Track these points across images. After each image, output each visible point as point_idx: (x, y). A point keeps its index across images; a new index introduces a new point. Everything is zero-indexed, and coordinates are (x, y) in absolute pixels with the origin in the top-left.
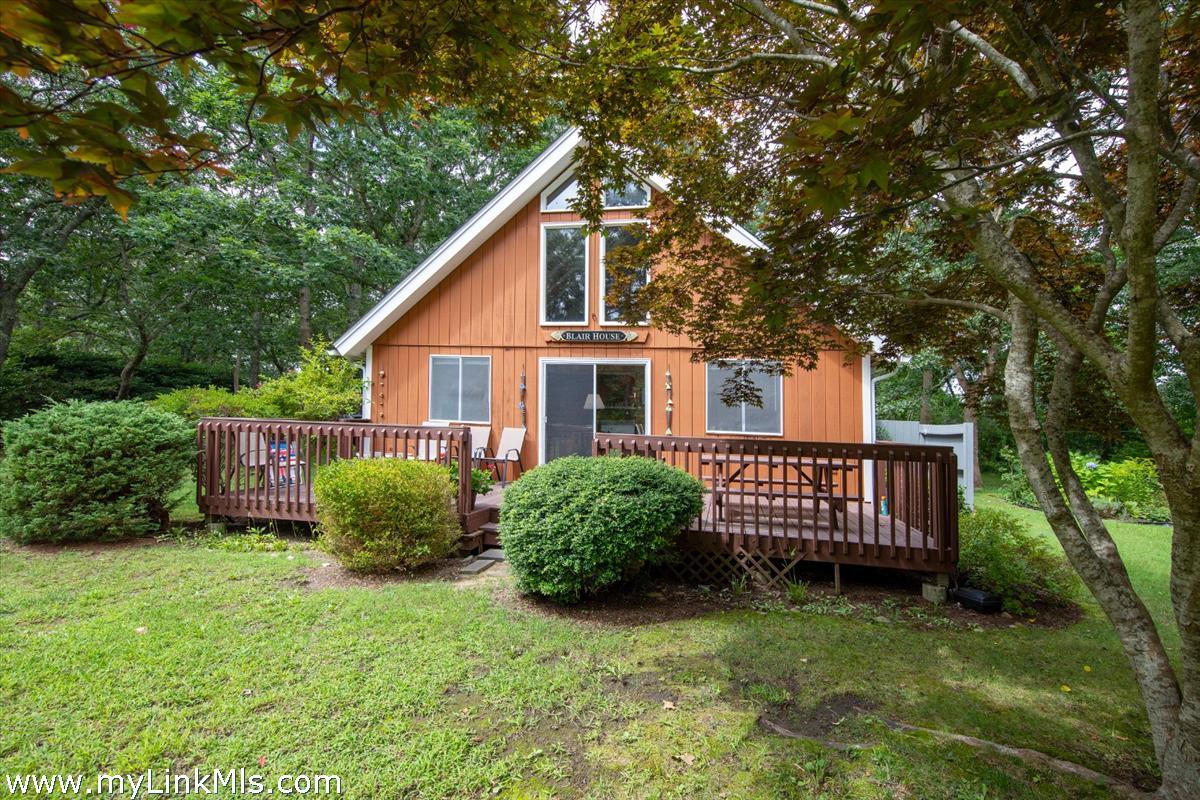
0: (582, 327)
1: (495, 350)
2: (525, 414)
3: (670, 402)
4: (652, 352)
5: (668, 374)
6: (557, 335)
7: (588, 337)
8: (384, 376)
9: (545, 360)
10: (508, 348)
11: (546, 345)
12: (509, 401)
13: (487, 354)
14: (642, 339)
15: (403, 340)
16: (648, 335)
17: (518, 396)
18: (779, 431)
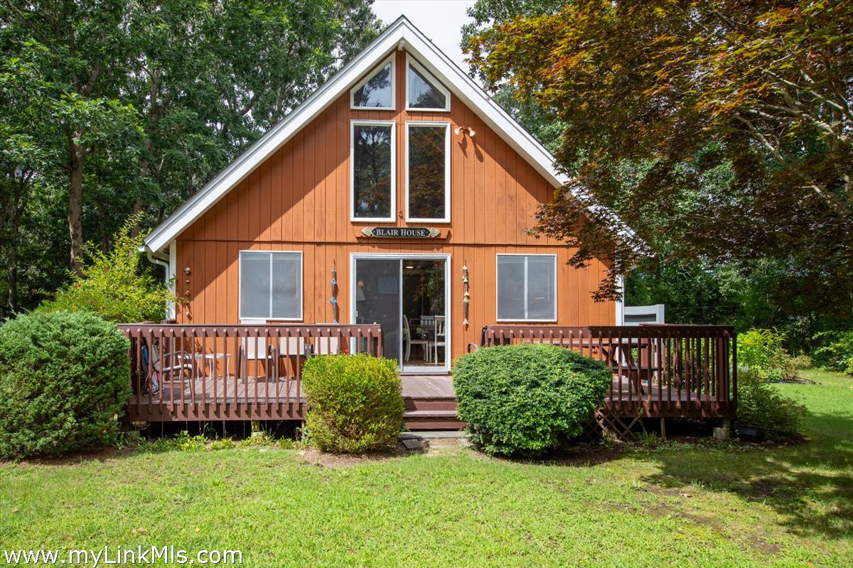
0: (390, 223)
1: (306, 246)
2: (337, 309)
3: (467, 294)
4: (451, 248)
5: (465, 268)
6: (367, 231)
7: (396, 233)
8: (190, 273)
9: (354, 255)
10: (319, 244)
11: (356, 241)
12: (320, 296)
13: (298, 250)
14: (444, 236)
15: (210, 234)
16: (449, 232)
17: (330, 291)
18: (553, 318)
